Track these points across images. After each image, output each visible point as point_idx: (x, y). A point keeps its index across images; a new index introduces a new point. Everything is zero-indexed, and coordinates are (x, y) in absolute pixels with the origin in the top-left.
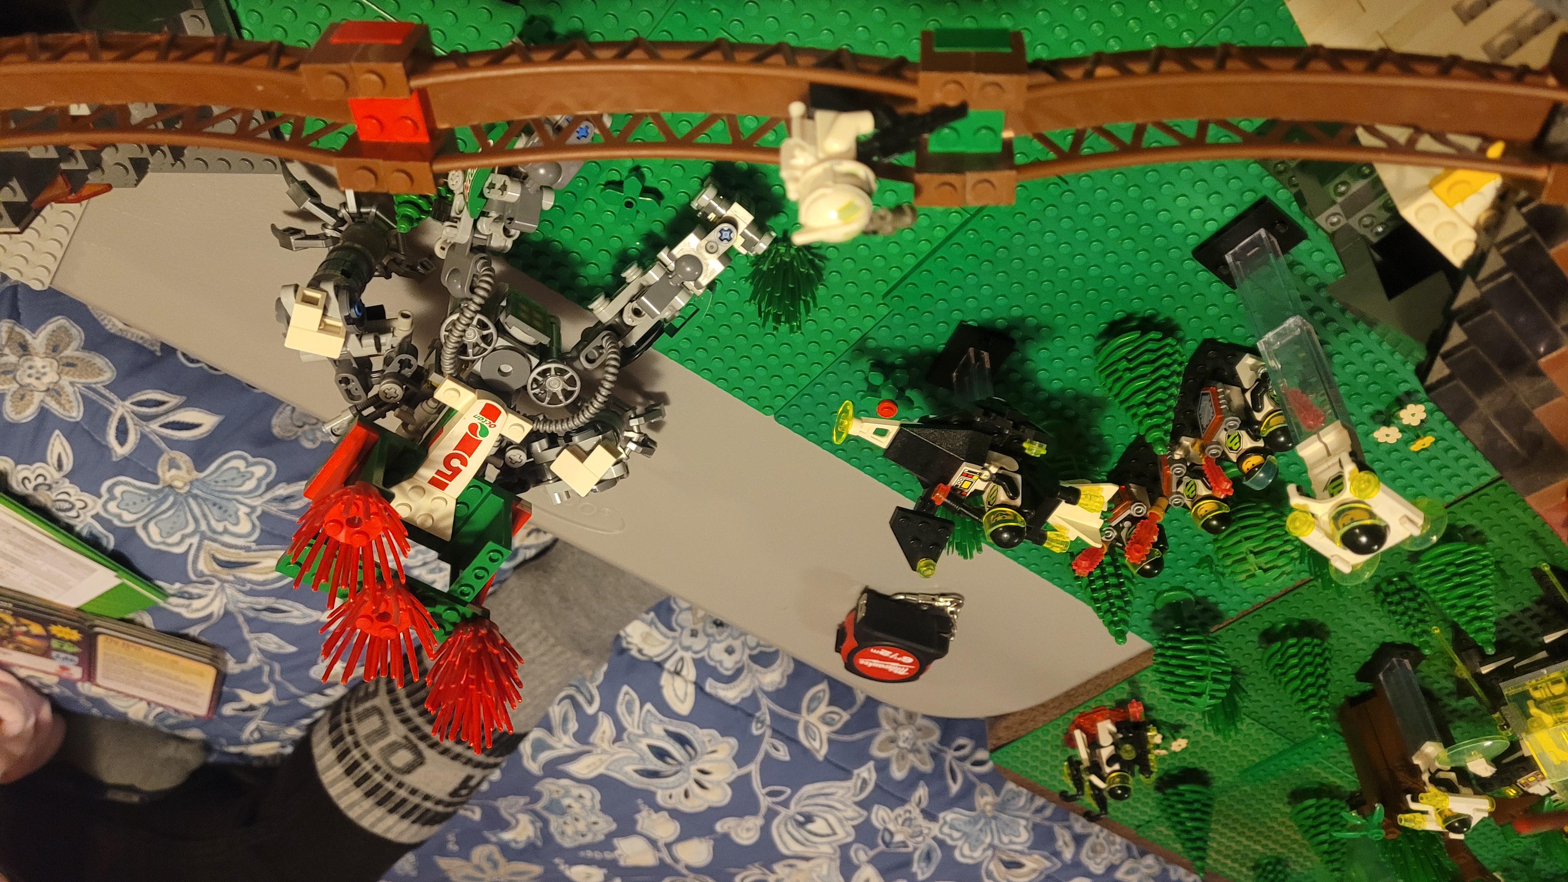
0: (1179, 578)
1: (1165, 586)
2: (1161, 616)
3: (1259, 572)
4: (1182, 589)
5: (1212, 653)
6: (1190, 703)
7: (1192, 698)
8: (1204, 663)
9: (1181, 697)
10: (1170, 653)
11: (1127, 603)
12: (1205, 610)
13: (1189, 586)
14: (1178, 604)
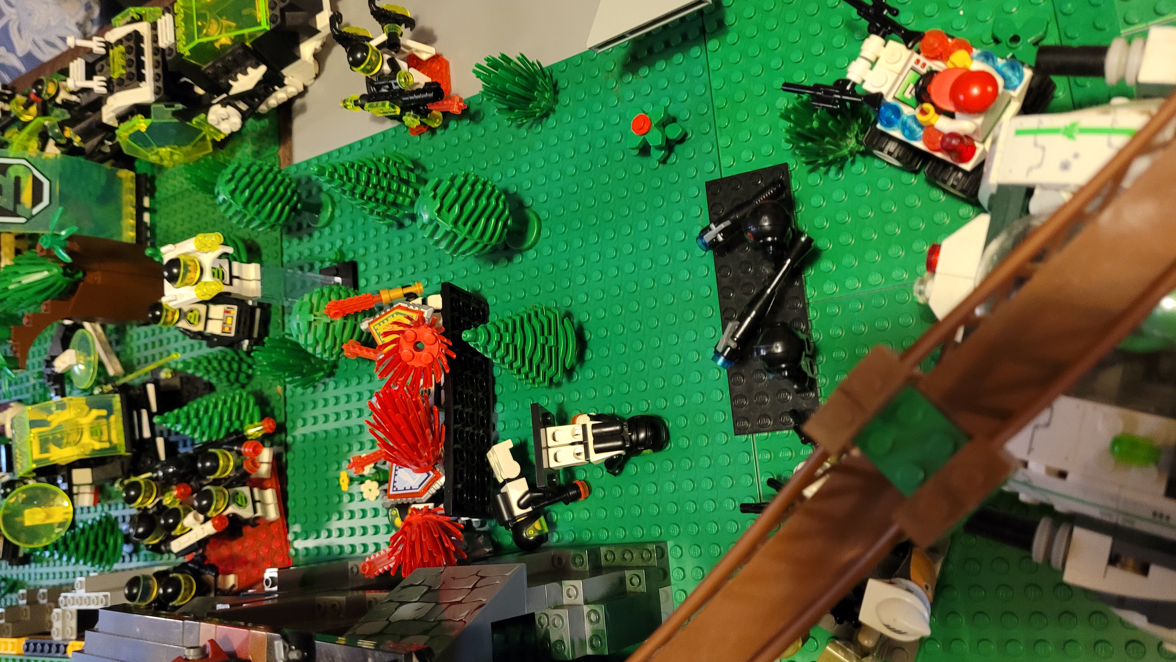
0: (338, 228)
1: (337, 213)
2: (314, 191)
3: (312, 318)
4: (328, 224)
5: (262, 224)
6: (230, 181)
7: (232, 186)
8: (258, 213)
9: (238, 175)
10: (281, 190)
11: (344, 192)
12: (300, 227)
13: (327, 230)
14: (318, 212)
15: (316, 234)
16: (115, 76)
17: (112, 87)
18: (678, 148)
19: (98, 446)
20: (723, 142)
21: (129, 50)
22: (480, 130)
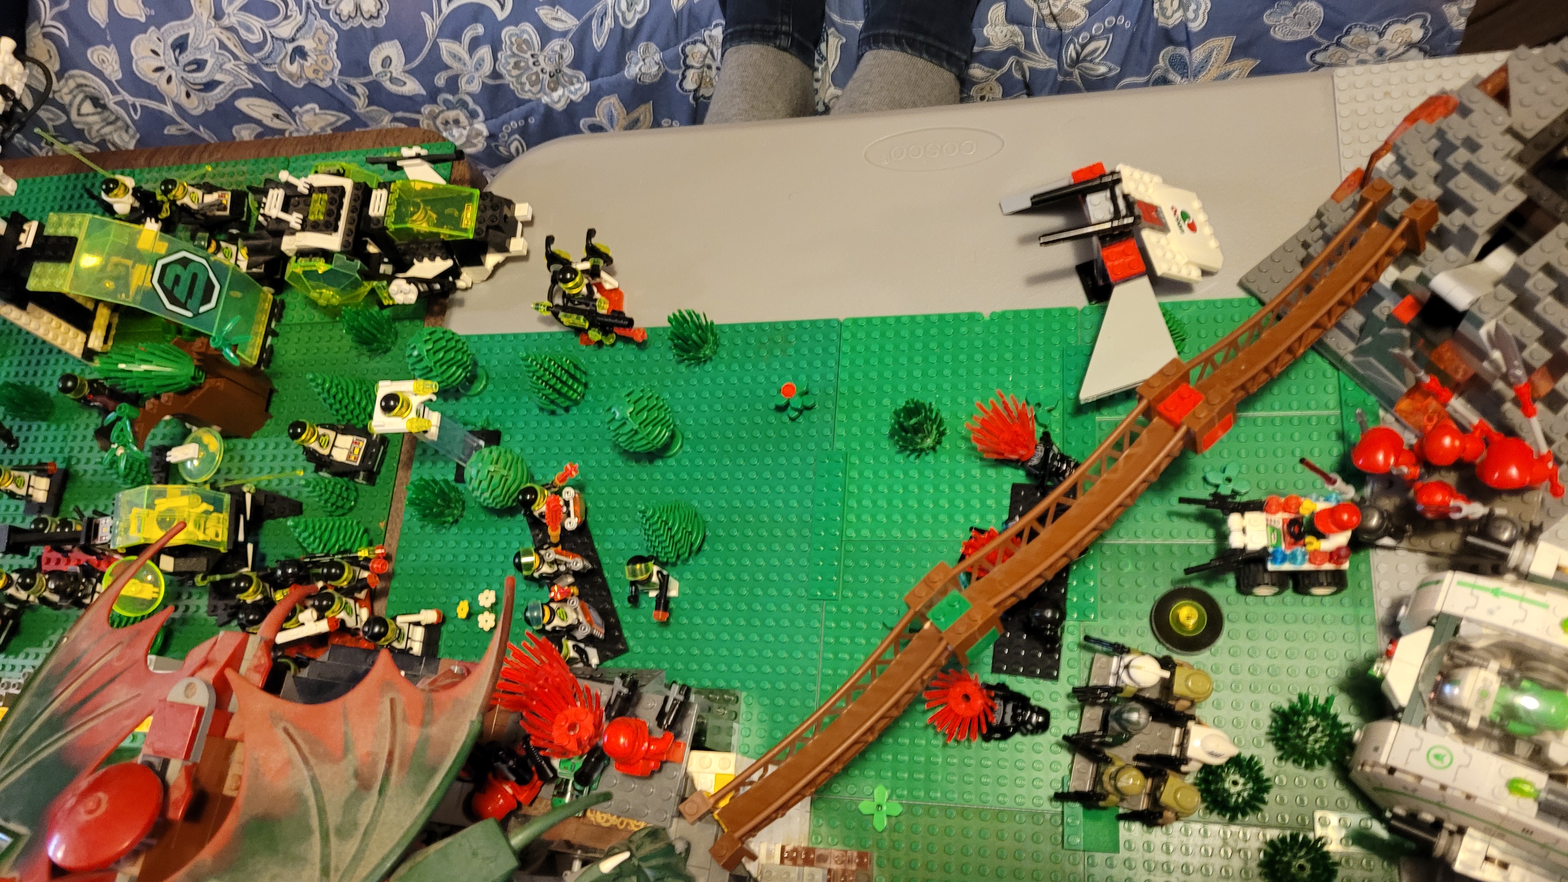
15: (464, 400)
16: (311, 218)
17: (306, 226)
18: (805, 412)
19: (201, 537)
20: (841, 417)
21: (331, 201)
22: (644, 356)
